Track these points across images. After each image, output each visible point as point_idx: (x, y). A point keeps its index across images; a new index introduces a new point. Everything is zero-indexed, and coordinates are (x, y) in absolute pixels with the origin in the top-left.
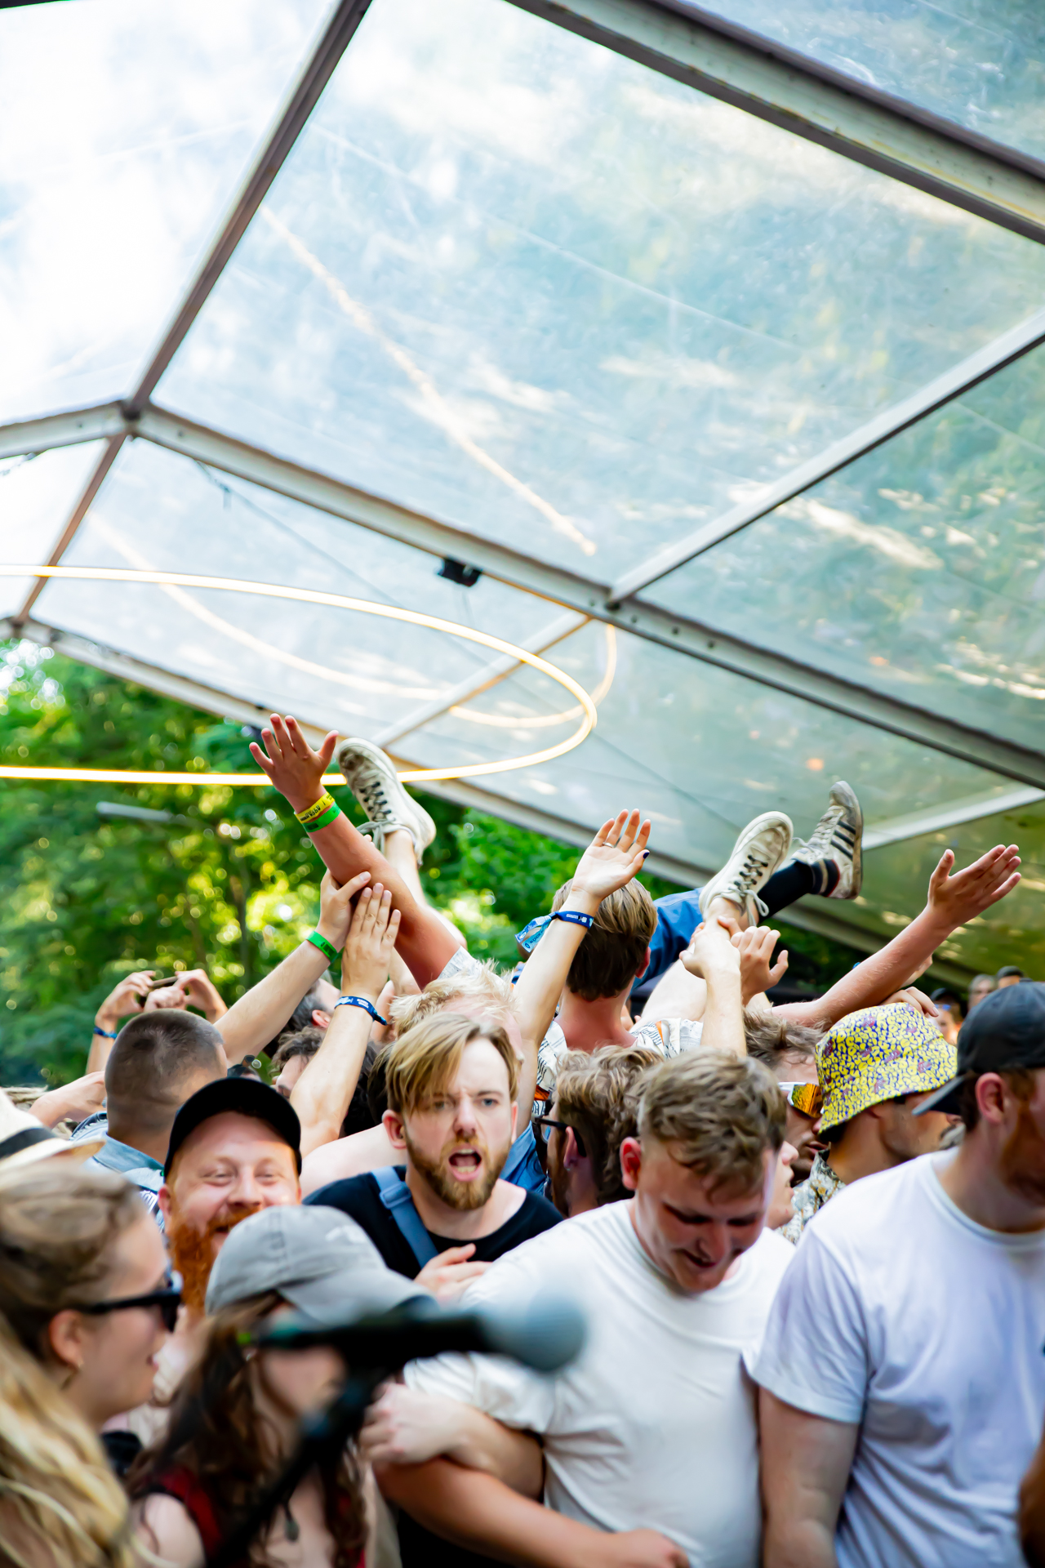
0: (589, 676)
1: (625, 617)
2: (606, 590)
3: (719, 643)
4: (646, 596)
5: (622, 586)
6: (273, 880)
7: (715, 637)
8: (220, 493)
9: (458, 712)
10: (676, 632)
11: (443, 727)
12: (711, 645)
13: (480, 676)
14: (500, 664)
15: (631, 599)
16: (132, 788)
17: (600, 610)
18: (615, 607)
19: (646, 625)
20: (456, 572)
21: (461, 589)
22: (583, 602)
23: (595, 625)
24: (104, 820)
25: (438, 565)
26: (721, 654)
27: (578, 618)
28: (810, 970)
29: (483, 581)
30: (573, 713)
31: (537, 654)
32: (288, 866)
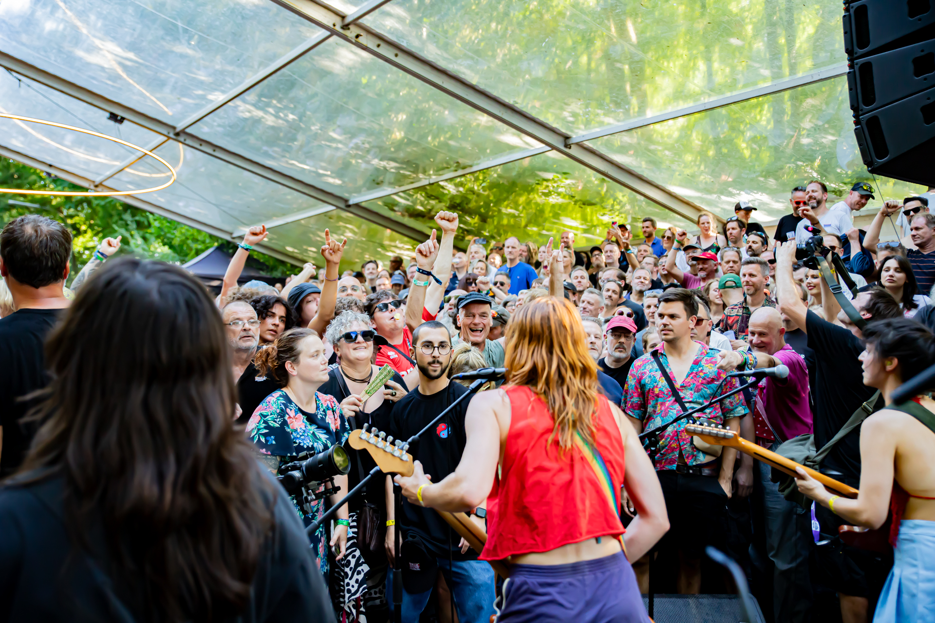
0: (175, 160)
1: (181, 139)
2: (174, 128)
3: (217, 149)
4: (188, 130)
5: (180, 126)
6: (85, 232)
7: (216, 147)
8: (18, 81)
9: (128, 170)
10: (201, 145)
11: (122, 176)
12: (214, 151)
13: (133, 158)
14: (140, 154)
15: (183, 132)
16: (24, 196)
17: (172, 135)
18: (177, 134)
19: (189, 142)
20: (113, 117)
21: (117, 125)
22: (165, 132)
23: (171, 141)
24: (13, 206)
25: (108, 115)
26: (218, 154)
27: (164, 138)
28: (265, 267)
29: (125, 122)
30: (169, 174)
31: (151, 151)
32: (91, 226)
